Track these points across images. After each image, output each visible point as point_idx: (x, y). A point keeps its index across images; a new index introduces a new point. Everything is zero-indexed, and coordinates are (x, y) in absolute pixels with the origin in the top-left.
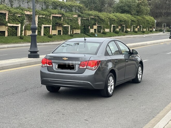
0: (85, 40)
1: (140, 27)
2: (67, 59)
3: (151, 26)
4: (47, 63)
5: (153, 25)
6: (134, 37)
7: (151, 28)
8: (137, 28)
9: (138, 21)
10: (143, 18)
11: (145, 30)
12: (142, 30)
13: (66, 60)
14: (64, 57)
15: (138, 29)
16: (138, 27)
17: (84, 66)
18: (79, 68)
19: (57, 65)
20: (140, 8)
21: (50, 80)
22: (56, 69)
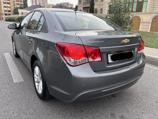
21: (102, 90)
22: (108, 64)
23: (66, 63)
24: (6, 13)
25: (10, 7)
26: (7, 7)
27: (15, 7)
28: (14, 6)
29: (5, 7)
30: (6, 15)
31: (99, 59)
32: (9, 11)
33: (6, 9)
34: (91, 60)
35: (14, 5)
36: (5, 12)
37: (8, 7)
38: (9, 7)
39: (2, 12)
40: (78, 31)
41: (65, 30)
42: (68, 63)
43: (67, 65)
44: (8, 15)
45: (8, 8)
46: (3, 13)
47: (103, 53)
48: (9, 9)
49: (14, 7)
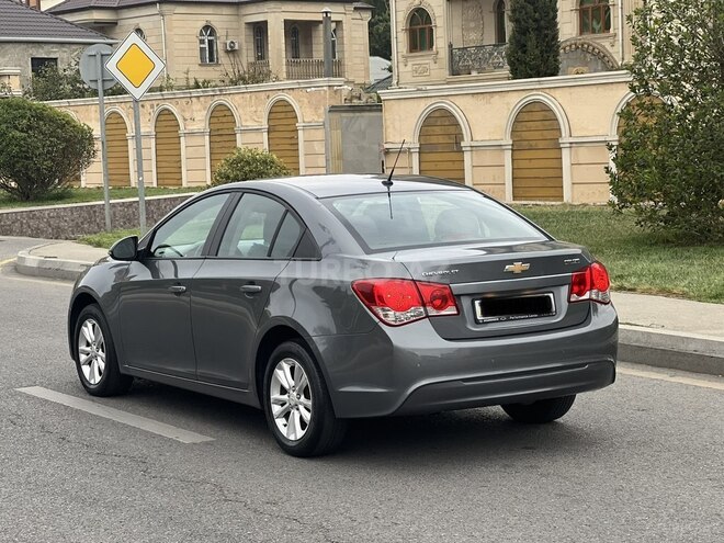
2: (525, 266)
18: (569, 301)
19: (477, 303)
21: (463, 380)
22: (477, 322)
23: (377, 320)
31: (450, 310)
34: (432, 312)
40: (400, 252)
41: (369, 251)
42: (381, 320)
43: (381, 324)
47: (462, 298)
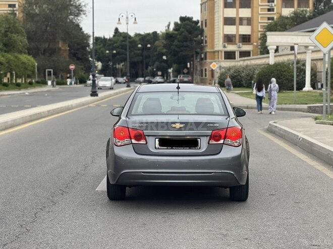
0: (178, 88)
1: (12, 75)
2: (182, 126)
3: (30, 73)
4: (132, 136)
5: (33, 72)
6: (9, 95)
7: (29, 77)
8: (6, 76)
9: (7, 63)
10: (16, 57)
11: (19, 81)
12: (14, 81)
13: (180, 129)
14: (174, 123)
15: (8, 78)
16: (9, 75)
17: (219, 140)
18: (209, 143)
19: (157, 140)
20: (10, 39)
21: (143, 172)
22: (156, 148)
24: (231, 48)
25: (249, 21)
26: (237, 22)
27: (272, 19)
28: (271, 14)
29: (229, 21)
30: (230, 55)
32: (246, 39)
33: (231, 30)
35: (269, 10)
36: (224, 47)
37: (241, 19)
38: (245, 22)
39: (213, 47)
44: (237, 55)
45: (241, 24)
46: (216, 49)
48: (245, 30)
49: (269, 19)
